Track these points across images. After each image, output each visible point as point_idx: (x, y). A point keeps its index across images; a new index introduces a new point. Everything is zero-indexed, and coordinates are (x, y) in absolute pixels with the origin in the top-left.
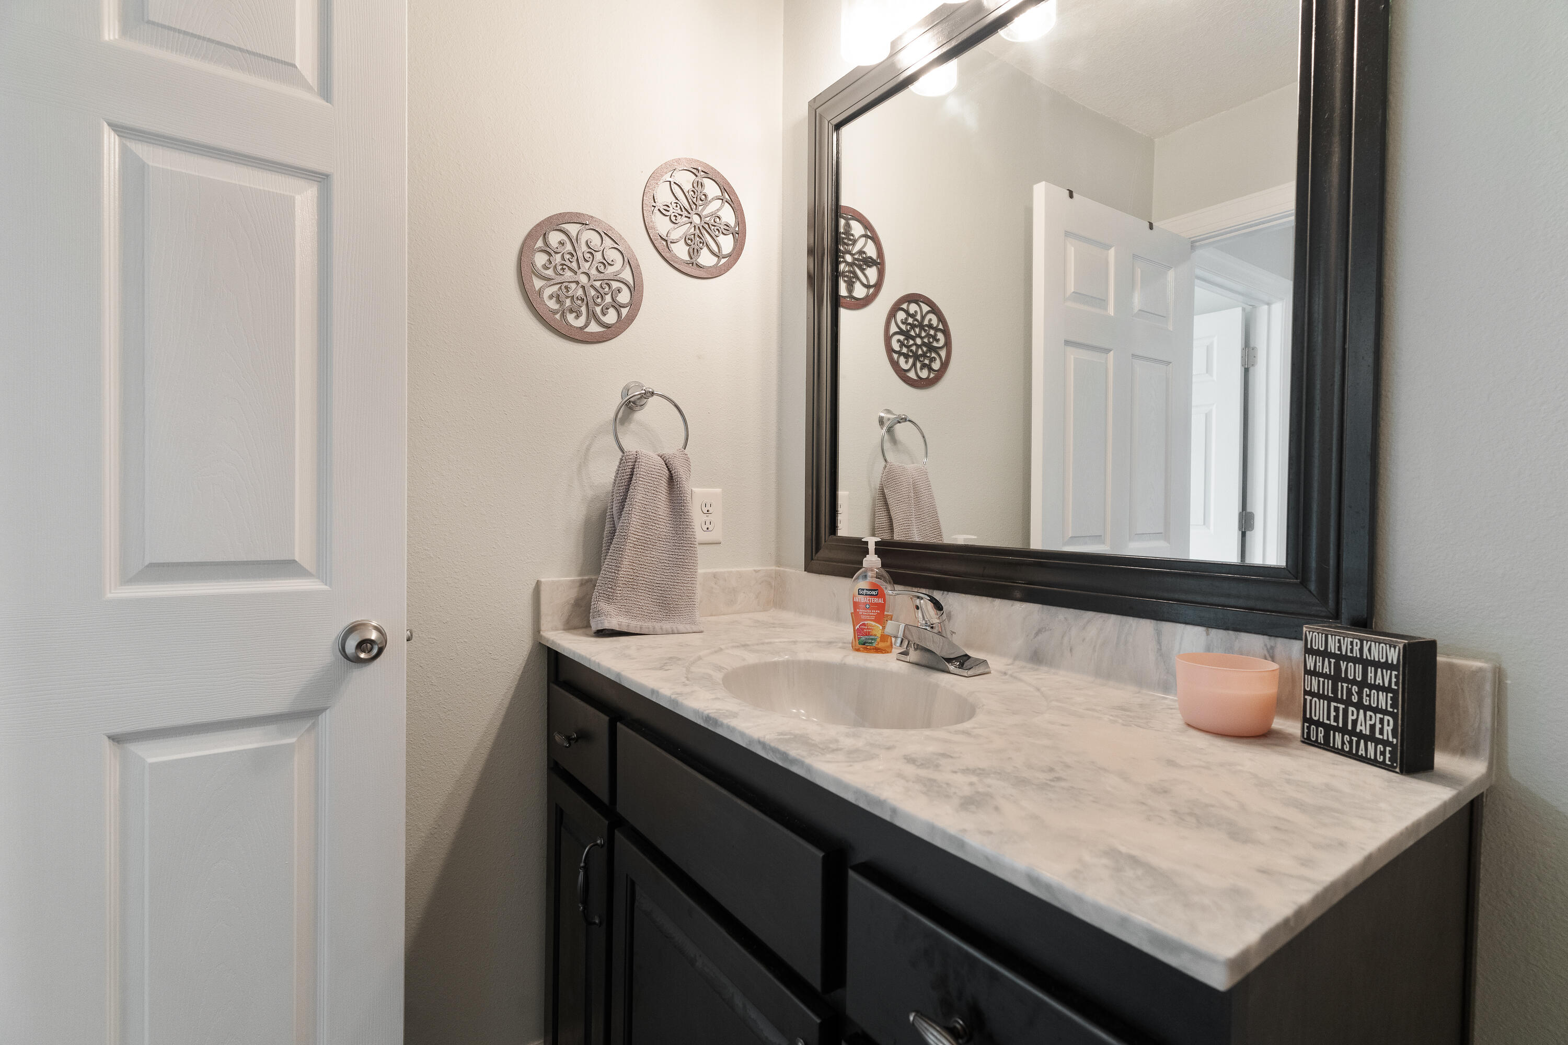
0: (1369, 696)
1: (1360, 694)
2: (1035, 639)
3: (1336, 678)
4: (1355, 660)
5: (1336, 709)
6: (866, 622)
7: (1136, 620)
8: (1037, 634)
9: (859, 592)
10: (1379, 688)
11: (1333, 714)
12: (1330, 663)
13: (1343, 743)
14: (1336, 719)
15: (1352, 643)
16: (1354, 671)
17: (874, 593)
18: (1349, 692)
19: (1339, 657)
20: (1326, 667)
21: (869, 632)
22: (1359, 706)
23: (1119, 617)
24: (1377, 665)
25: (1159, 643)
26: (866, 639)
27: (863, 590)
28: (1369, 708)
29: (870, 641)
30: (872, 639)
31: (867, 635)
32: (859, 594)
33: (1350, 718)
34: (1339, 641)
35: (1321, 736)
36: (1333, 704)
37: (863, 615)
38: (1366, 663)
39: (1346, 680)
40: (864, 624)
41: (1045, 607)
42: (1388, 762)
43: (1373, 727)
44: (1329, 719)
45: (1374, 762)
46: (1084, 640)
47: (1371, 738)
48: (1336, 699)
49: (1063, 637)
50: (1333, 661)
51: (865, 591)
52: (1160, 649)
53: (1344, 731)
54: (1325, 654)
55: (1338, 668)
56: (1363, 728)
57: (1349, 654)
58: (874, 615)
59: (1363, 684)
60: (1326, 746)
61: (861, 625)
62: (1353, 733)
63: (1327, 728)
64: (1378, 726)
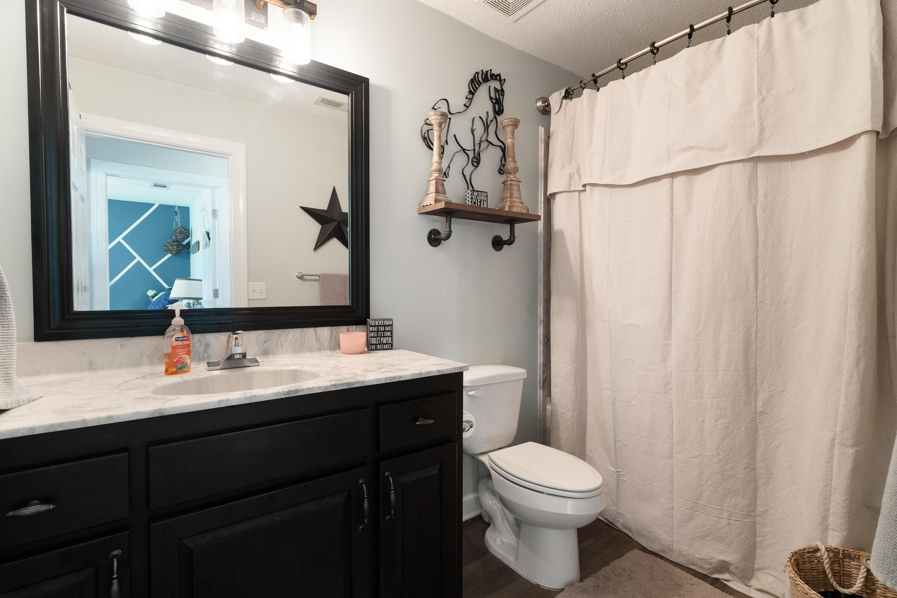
0: (386, 334)
1: (384, 334)
2: (264, 345)
3: (378, 331)
4: (382, 326)
5: (378, 339)
6: (181, 356)
7: (307, 328)
8: (264, 343)
9: (176, 339)
10: (388, 331)
11: (377, 340)
12: (376, 328)
13: (380, 347)
14: (378, 342)
15: (381, 322)
16: (382, 329)
17: (185, 338)
18: (381, 334)
19: (378, 326)
20: (375, 329)
21: (183, 362)
22: (384, 337)
23: (301, 329)
24: (387, 326)
25: (316, 335)
26: (182, 365)
27: (179, 338)
28: (385, 337)
29: (184, 366)
30: (185, 365)
31: (182, 364)
32: (176, 341)
33: (382, 340)
34: (378, 322)
35: (374, 347)
36: (377, 338)
37: (179, 352)
38: (385, 326)
39: (380, 331)
40: (180, 358)
41: (267, 331)
42: (390, 348)
43: (387, 341)
44: (376, 342)
45: (388, 349)
46: (287, 340)
47: (387, 344)
48: (378, 337)
49: (277, 342)
50: (377, 327)
51: (181, 338)
52: (317, 337)
53: (380, 344)
54: (375, 326)
55: (378, 328)
56: (385, 342)
57: (381, 325)
58: (186, 351)
59: (385, 331)
60: (376, 349)
61: (178, 359)
62: (383, 344)
63: (376, 345)
64: (388, 340)
